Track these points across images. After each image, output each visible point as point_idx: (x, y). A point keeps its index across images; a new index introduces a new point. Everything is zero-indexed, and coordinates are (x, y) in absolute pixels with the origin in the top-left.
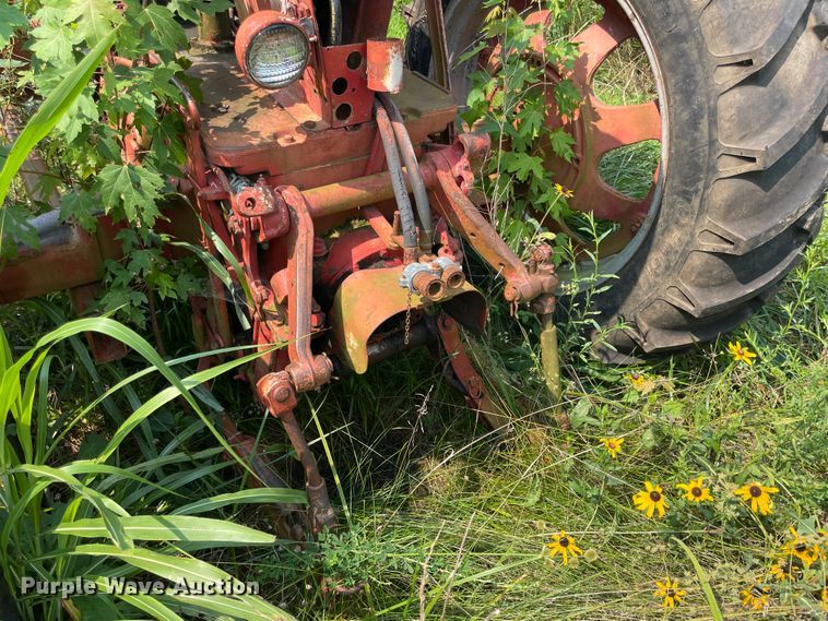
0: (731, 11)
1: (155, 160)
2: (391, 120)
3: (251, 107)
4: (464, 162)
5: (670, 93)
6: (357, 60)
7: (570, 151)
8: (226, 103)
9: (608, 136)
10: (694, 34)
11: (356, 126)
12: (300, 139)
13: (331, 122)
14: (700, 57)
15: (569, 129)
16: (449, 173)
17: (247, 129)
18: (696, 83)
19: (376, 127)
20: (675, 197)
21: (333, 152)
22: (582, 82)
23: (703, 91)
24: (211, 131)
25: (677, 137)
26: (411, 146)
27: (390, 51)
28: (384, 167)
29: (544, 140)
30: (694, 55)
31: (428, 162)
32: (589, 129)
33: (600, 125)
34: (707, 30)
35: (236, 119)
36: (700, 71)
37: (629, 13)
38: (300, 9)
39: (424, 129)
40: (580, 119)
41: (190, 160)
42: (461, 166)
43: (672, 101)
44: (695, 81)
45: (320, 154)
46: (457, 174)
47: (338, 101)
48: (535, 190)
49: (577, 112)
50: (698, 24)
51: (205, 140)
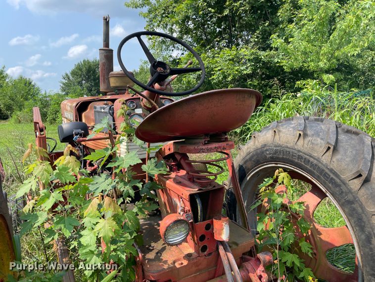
0: (371, 191)
1: (122, 278)
2: (225, 251)
3: (164, 246)
4: (261, 268)
5: (353, 225)
6: (209, 227)
7: (311, 251)
8: (153, 244)
9: (327, 242)
10: (357, 201)
11: (209, 254)
12: (185, 263)
13: (199, 254)
14: (363, 211)
15: (307, 239)
16: (255, 274)
17: (162, 259)
18: (364, 222)
19: (219, 254)
20: (370, 277)
21: (200, 267)
22: (309, 217)
23: (369, 226)
24: (146, 261)
25: (362, 247)
26: (236, 265)
27: (224, 224)
28: (224, 273)
29: (296, 244)
30: (360, 210)
31: (244, 269)
32: (317, 239)
33: (322, 237)
34: (363, 199)
35: (157, 253)
36: (364, 217)
37: (324, 190)
38: (186, 210)
39: (240, 251)
40: (312, 234)
41: (137, 277)
42: (260, 270)
43: (355, 230)
44: (363, 221)
45: (194, 269)
46: (259, 274)
47: (201, 244)
48: (297, 270)
49: (309, 231)
50: (357, 197)
51: (144, 267)
